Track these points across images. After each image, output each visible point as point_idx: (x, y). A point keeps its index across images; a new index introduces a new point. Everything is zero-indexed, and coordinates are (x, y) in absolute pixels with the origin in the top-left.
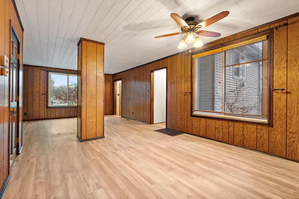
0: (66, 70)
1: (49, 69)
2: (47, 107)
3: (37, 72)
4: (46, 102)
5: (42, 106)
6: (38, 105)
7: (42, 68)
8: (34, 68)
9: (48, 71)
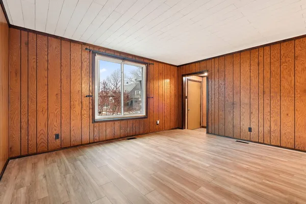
0: (120, 53)
1: (96, 49)
2: (94, 121)
3: (77, 53)
4: (91, 110)
5: (86, 121)
6: (79, 117)
7: (84, 47)
8: (72, 44)
9: (94, 54)
